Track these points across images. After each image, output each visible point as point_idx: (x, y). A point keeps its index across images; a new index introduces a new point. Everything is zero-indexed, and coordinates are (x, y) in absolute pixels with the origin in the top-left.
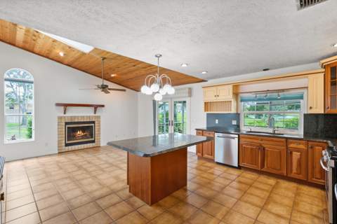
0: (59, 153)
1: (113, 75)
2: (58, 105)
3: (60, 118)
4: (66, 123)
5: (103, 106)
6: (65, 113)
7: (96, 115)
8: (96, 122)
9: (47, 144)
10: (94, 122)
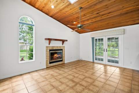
0: (47, 68)
1: (74, 23)
2: (46, 39)
3: (47, 47)
4: (50, 50)
5: (67, 41)
6: (49, 44)
7: (63, 45)
8: (63, 50)
9: (41, 63)
10: (62, 50)
